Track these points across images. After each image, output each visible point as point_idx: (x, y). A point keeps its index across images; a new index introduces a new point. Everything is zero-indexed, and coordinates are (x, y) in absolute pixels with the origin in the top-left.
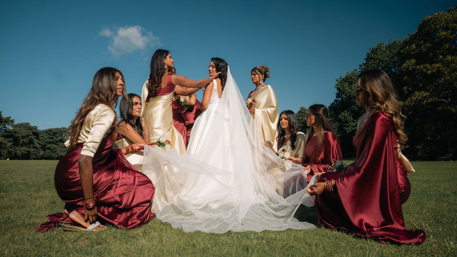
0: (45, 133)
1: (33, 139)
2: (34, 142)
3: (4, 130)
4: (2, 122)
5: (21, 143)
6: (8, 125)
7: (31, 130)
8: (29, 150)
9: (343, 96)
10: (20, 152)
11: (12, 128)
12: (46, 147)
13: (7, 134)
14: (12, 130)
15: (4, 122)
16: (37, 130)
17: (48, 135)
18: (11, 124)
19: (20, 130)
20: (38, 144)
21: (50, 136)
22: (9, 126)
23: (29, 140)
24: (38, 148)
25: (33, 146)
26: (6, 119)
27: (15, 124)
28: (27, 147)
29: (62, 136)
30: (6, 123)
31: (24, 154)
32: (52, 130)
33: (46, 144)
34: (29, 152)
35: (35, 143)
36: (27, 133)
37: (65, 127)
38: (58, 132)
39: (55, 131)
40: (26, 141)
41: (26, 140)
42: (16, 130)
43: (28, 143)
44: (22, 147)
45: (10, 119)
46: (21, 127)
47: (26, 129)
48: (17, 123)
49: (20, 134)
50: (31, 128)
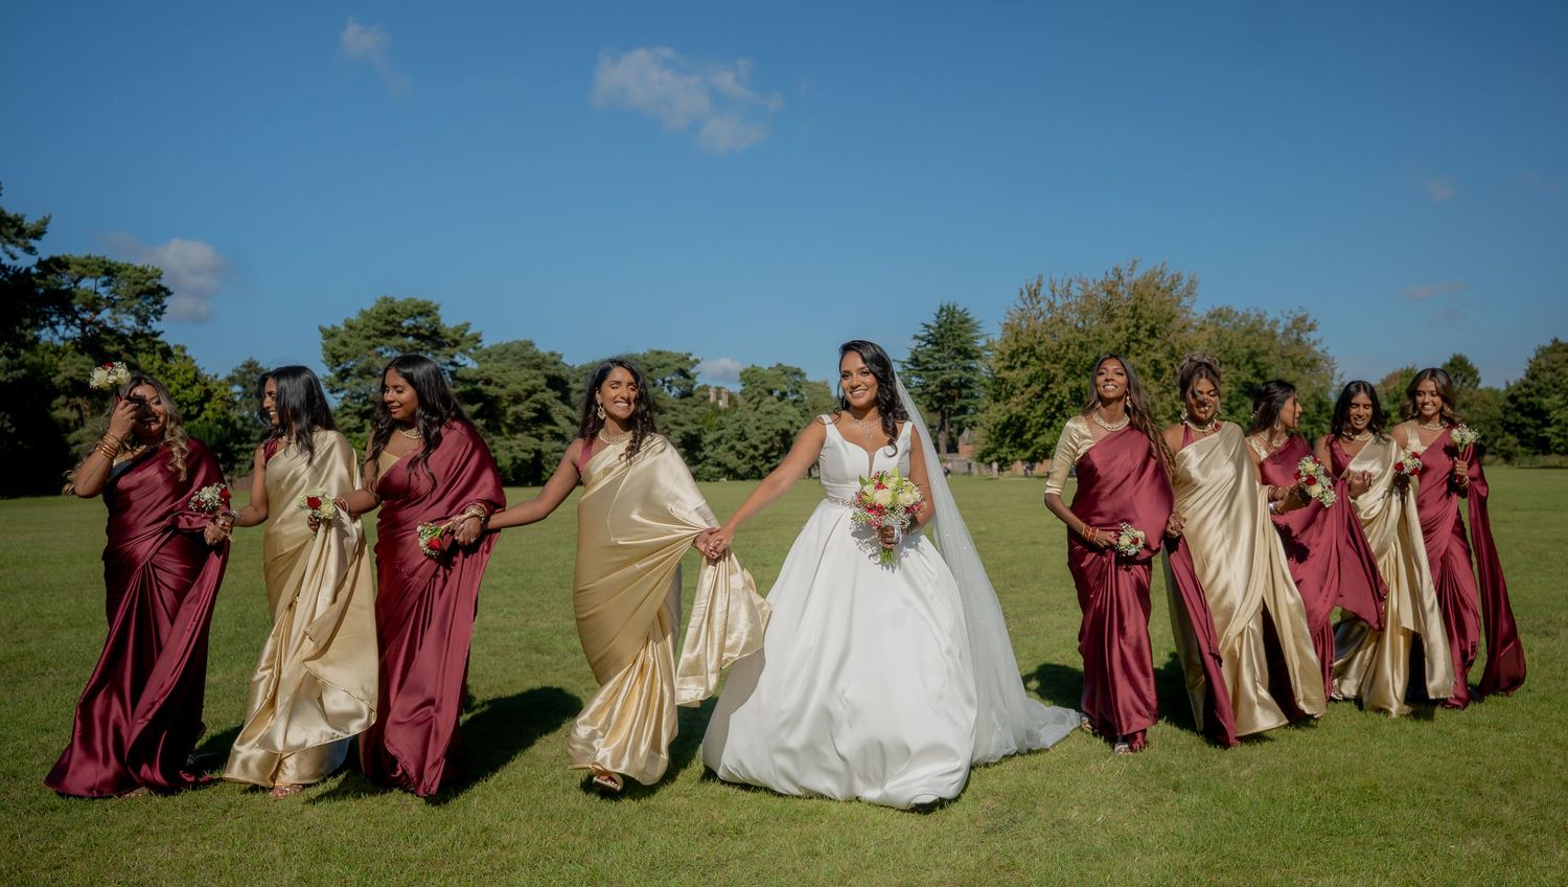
1: (548, 402)
2: (553, 414)
3: (452, 374)
4: (443, 345)
5: (508, 421)
6: (463, 355)
7: (539, 369)
8: (537, 447)
10: (510, 456)
11: (476, 366)
13: (461, 388)
14: (477, 373)
15: (449, 346)
16: (560, 366)
18: (471, 350)
19: (504, 371)
20: (567, 421)
22: (467, 358)
23: (535, 410)
25: (551, 432)
26: (455, 333)
27: (484, 347)
28: (531, 435)
29: (654, 385)
30: (454, 346)
31: (524, 461)
34: (538, 453)
35: (557, 418)
36: (527, 380)
37: (663, 349)
40: (528, 415)
41: (525, 410)
42: (491, 372)
43: (533, 418)
44: (513, 436)
45: (466, 331)
46: (505, 358)
47: (523, 365)
48: (491, 346)
49: (502, 387)
50: (540, 360)
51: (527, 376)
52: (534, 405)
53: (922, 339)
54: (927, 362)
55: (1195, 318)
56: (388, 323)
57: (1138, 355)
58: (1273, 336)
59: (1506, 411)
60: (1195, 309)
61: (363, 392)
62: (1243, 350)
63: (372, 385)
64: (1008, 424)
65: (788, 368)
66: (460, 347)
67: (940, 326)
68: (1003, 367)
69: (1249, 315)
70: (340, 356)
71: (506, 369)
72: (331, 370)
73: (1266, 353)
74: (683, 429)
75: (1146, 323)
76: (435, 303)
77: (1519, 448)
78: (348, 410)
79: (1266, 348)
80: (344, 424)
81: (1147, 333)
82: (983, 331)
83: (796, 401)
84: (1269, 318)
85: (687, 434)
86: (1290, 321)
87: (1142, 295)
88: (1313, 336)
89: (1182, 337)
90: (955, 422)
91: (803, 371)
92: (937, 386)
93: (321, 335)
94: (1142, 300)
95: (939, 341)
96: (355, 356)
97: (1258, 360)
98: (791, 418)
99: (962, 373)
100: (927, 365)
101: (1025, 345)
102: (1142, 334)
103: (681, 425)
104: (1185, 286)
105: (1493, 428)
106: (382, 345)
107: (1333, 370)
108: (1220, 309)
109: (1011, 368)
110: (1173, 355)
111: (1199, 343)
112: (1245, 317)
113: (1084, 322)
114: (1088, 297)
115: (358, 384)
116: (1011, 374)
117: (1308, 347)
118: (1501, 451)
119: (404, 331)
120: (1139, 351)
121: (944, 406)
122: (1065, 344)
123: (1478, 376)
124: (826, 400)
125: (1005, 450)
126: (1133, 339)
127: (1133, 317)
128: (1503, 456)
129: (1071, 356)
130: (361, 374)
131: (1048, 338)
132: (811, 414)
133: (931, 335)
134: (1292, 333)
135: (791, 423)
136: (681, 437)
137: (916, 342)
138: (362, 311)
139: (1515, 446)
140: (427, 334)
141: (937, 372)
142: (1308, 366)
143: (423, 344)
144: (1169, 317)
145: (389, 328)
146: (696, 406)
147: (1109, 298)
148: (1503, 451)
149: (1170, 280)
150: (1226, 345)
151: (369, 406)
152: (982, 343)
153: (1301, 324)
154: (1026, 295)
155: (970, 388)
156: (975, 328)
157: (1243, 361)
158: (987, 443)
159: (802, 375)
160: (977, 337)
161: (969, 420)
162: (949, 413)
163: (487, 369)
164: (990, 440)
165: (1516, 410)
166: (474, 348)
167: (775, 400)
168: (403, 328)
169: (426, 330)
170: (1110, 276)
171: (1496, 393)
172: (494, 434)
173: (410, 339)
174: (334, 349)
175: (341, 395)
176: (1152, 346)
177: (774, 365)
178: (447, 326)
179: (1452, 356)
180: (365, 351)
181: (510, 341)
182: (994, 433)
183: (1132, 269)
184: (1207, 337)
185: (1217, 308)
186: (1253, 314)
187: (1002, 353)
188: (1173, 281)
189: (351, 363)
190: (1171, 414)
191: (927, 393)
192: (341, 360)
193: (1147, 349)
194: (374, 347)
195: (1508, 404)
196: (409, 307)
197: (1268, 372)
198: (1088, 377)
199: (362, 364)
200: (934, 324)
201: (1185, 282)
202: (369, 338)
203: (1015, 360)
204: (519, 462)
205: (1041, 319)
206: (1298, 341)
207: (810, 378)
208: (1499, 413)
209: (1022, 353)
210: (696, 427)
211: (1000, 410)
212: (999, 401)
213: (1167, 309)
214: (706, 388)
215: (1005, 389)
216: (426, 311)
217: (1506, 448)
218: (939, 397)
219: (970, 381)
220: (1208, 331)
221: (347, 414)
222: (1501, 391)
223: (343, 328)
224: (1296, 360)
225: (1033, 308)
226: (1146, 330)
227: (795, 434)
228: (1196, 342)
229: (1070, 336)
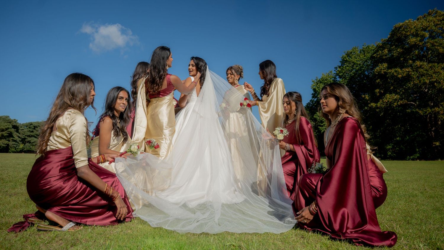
0: (26, 126)
1: (12, 132)
2: (14, 135)
7: (10, 123)
8: (8, 143)
9: (318, 96)
12: (26, 140)
16: (16, 123)
20: (17, 137)
21: (30, 129)
23: (8, 134)
24: (18, 141)
25: (12, 140)
28: (6, 140)
31: (3, 147)
33: (26, 137)
34: (8, 145)
36: (6, 126)
38: (39, 126)
39: (36, 124)
40: (5, 135)
41: (5, 133)
43: (8, 136)
47: (6, 122)
50: (11, 121)
51: (7, 125)
52: (8, 132)
204: (2, 147)
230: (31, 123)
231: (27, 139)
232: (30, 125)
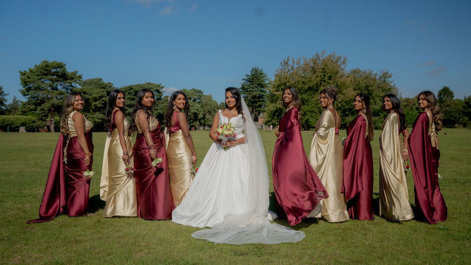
3: (71, 90)
4: (68, 79)
5: (92, 108)
6: (75, 83)
7: (104, 89)
8: (103, 118)
10: (93, 120)
11: (80, 87)
12: (125, 112)
14: (81, 90)
15: (70, 79)
16: (112, 88)
17: (128, 95)
18: (78, 81)
19: (91, 89)
21: (130, 96)
22: (76, 84)
23: (102, 104)
26: (72, 74)
27: (83, 80)
28: (101, 113)
30: (72, 80)
31: (98, 122)
32: (132, 87)
36: (99, 93)
37: (150, 82)
39: (136, 88)
40: (99, 105)
41: (99, 104)
42: (86, 89)
43: (101, 107)
44: (94, 113)
45: (76, 74)
46: (91, 85)
47: (98, 87)
48: (86, 80)
49: (90, 95)
50: (104, 85)
51: (100, 91)
52: (102, 102)
53: (246, 80)
54: (247, 88)
55: (346, 72)
56: (45, 70)
57: (324, 86)
58: (375, 80)
59: (464, 108)
60: (346, 69)
61: (36, 96)
62: (363, 85)
63: (40, 93)
64: (276, 111)
65: (197, 90)
66: (74, 80)
67: (252, 75)
68: (274, 90)
69: (366, 72)
70: (27, 82)
71: (92, 88)
72: (24, 87)
73: (372, 86)
74: (158, 111)
75: (328, 74)
76: (64, 63)
77: (469, 122)
78: (31, 103)
79: (373, 84)
80: (29, 108)
81: (328, 78)
82: (268, 77)
83: (199, 102)
84: (374, 73)
85: (159, 113)
86: (382, 74)
87: (326, 64)
88: (390, 79)
89: (341, 80)
90: (257, 110)
91: (202, 91)
92: (251, 97)
93: (20, 74)
94: (326, 66)
95: (252, 81)
96: (33, 82)
97: (369, 88)
98: (198, 108)
99: (260, 92)
100: (247, 90)
101: (283, 82)
102: (326, 78)
103: (157, 110)
104: (342, 60)
105: (459, 114)
106: (43, 78)
107: (397, 92)
108: (355, 70)
109: (278, 91)
110: (337, 86)
111: (347, 82)
112: (365, 72)
113: (304, 74)
114: (306, 65)
115: (34, 93)
116: (278, 93)
117: (388, 84)
118: (461, 123)
119: (52, 73)
120: (325, 85)
121: (253, 105)
122: (297, 82)
123: (453, 95)
124: (210, 101)
125: (275, 121)
126: (322, 80)
127: (323, 72)
128: (462, 125)
129: (299, 86)
130: (36, 89)
131: (291, 80)
132: (205, 107)
133: (249, 79)
134: (382, 78)
135: (197, 110)
136: (157, 115)
137: (243, 81)
138: (36, 65)
139: (468, 121)
140: (61, 75)
141: (251, 92)
142: (388, 90)
143: (59, 78)
144: (336, 72)
145: (46, 72)
146: (162, 103)
147: (314, 65)
148: (463, 122)
149: (337, 58)
150: (357, 83)
151: (39, 101)
152: (267, 82)
153: (386, 75)
154: (283, 64)
155: (263, 98)
156: (265, 76)
157: (363, 89)
158: (268, 118)
159: (202, 93)
160: (266, 80)
161: (262, 110)
162: (255, 107)
163: (84, 88)
164: (270, 117)
165: (468, 107)
166: (79, 80)
167: (192, 102)
168: (52, 72)
169: (61, 73)
170: (315, 57)
171: (460, 101)
172: (87, 112)
173: (55, 77)
174: (25, 79)
175: (28, 97)
176: (330, 83)
177: (192, 89)
178: (69, 72)
179: (443, 87)
180: (37, 80)
181: (93, 78)
182: (271, 115)
183: (323, 54)
184: (351, 80)
185: (354, 69)
186: (368, 71)
187: (274, 85)
188: (338, 59)
189: (32, 85)
190: (336, 108)
191: (247, 100)
192: (27, 84)
193: (328, 84)
194: (40, 79)
195: (465, 105)
196: (54, 65)
197: (373, 93)
198: (306, 94)
199: (36, 85)
200: (250, 75)
201: (342, 59)
202: (38, 76)
203: (279, 88)
204: (96, 122)
205: (289, 73)
206: (385, 81)
207: (204, 94)
208: (462, 108)
209: (282, 85)
210: (162, 111)
211: (273, 106)
212: (273, 103)
213: (335, 70)
214: (167, 97)
215: (275, 98)
216: (60, 66)
217: (464, 122)
218: (251, 101)
219: (263, 95)
220: (351, 77)
221: (30, 104)
222: (462, 100)
223: (28, 72)
224: (384, 88)
225: (286, 69)
226: (328, 77)
227: (199, 114)
228: (346, 81)
229: (299, 79)
230: (131, 86)
231: (127, 111)
232: (130, 90)
